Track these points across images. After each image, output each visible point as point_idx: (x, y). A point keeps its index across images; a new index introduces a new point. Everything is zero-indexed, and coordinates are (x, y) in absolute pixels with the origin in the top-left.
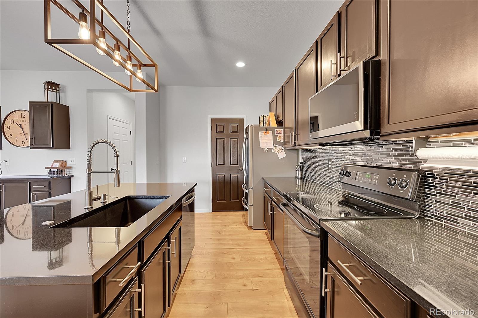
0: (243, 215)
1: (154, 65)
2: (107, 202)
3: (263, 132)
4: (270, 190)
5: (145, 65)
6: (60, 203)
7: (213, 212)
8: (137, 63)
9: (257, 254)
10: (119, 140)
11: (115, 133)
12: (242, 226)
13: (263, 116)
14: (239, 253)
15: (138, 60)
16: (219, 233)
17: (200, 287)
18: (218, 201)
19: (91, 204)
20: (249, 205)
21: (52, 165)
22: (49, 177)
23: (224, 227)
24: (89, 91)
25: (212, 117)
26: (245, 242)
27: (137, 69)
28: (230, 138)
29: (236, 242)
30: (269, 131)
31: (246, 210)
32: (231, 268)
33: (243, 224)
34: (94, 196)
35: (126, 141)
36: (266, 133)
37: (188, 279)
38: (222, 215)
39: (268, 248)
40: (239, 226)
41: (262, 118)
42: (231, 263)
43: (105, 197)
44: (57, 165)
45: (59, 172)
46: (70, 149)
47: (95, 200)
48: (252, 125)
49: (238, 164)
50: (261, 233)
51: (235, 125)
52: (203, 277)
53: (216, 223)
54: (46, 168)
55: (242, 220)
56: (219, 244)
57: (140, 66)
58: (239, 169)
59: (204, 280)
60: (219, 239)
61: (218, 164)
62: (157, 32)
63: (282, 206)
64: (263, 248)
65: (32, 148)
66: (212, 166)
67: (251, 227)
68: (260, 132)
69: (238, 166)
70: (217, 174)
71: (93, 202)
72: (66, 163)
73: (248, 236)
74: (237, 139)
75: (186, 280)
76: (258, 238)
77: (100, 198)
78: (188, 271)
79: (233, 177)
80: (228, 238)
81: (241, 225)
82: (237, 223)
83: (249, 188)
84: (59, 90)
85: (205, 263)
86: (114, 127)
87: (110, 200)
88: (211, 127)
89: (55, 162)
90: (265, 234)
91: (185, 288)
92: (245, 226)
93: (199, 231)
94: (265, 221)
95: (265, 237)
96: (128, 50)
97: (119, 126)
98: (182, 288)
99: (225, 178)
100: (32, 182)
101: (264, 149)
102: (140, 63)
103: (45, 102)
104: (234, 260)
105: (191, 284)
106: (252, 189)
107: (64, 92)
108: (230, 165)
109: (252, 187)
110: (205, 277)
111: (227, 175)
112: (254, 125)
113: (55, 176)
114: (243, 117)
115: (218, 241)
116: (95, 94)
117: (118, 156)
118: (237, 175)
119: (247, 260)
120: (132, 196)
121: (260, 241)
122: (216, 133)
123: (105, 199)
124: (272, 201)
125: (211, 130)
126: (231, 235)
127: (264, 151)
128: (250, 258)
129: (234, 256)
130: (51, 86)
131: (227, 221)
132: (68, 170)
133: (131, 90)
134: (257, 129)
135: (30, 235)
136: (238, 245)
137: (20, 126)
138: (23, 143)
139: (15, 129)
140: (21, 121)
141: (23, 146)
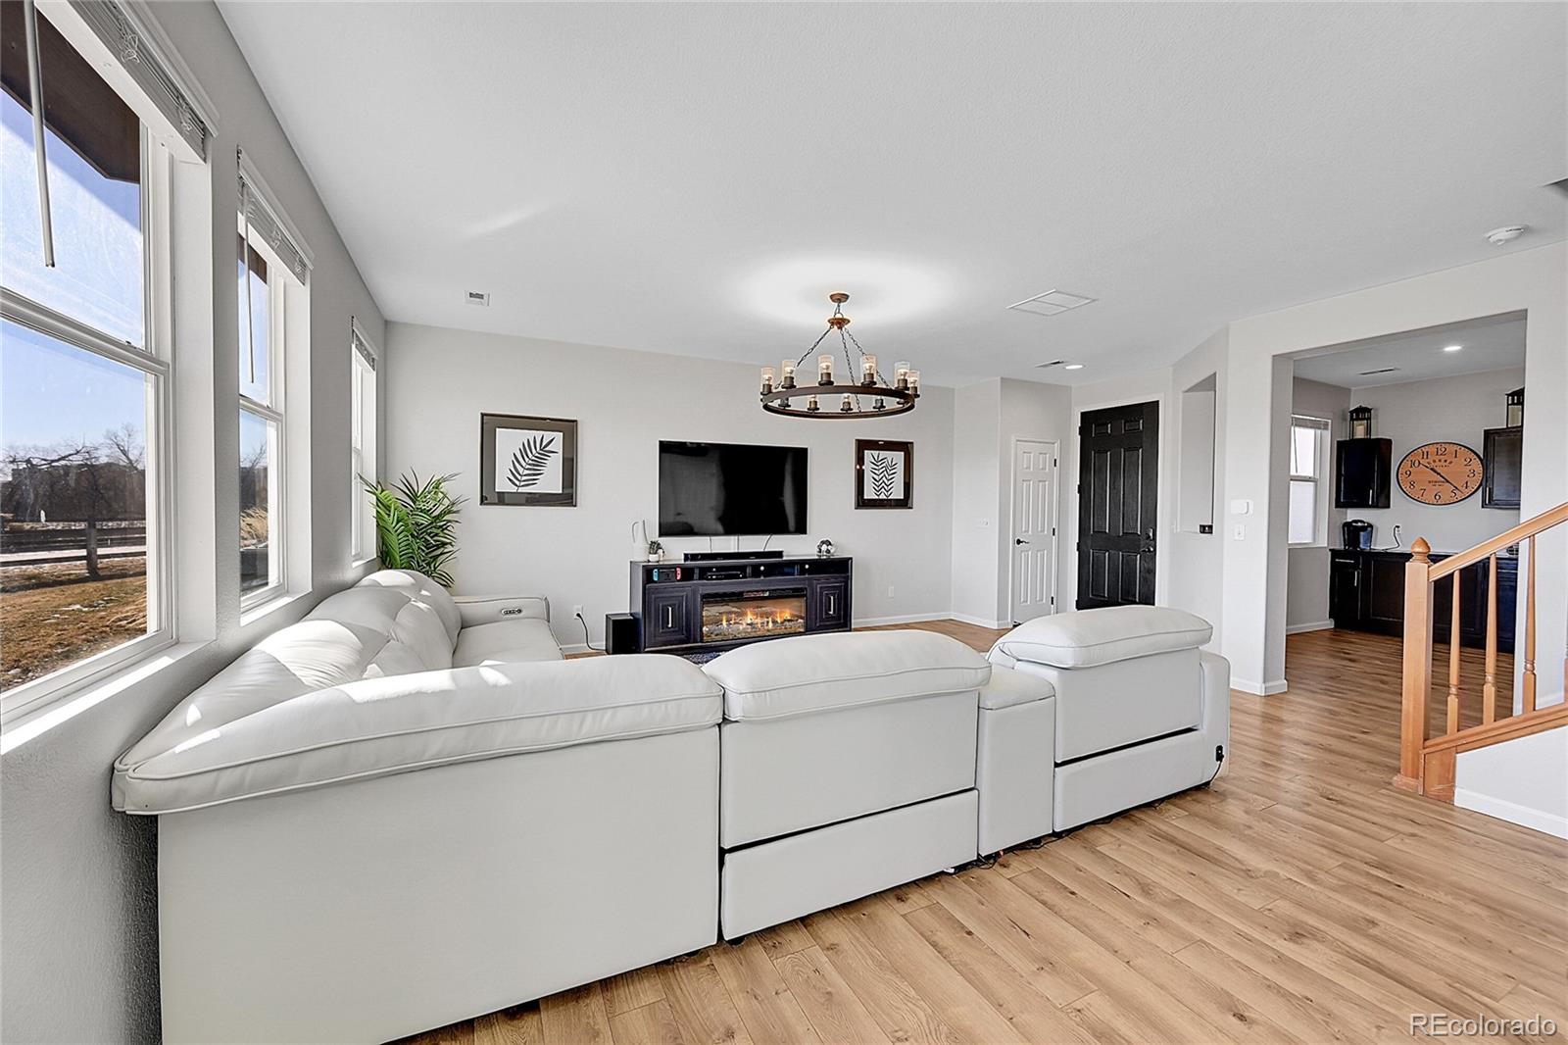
137: (1432, 469)
138: (1437, 497)
139: (1421, 475)
140: (1434, 461)
141: (1438, 501)
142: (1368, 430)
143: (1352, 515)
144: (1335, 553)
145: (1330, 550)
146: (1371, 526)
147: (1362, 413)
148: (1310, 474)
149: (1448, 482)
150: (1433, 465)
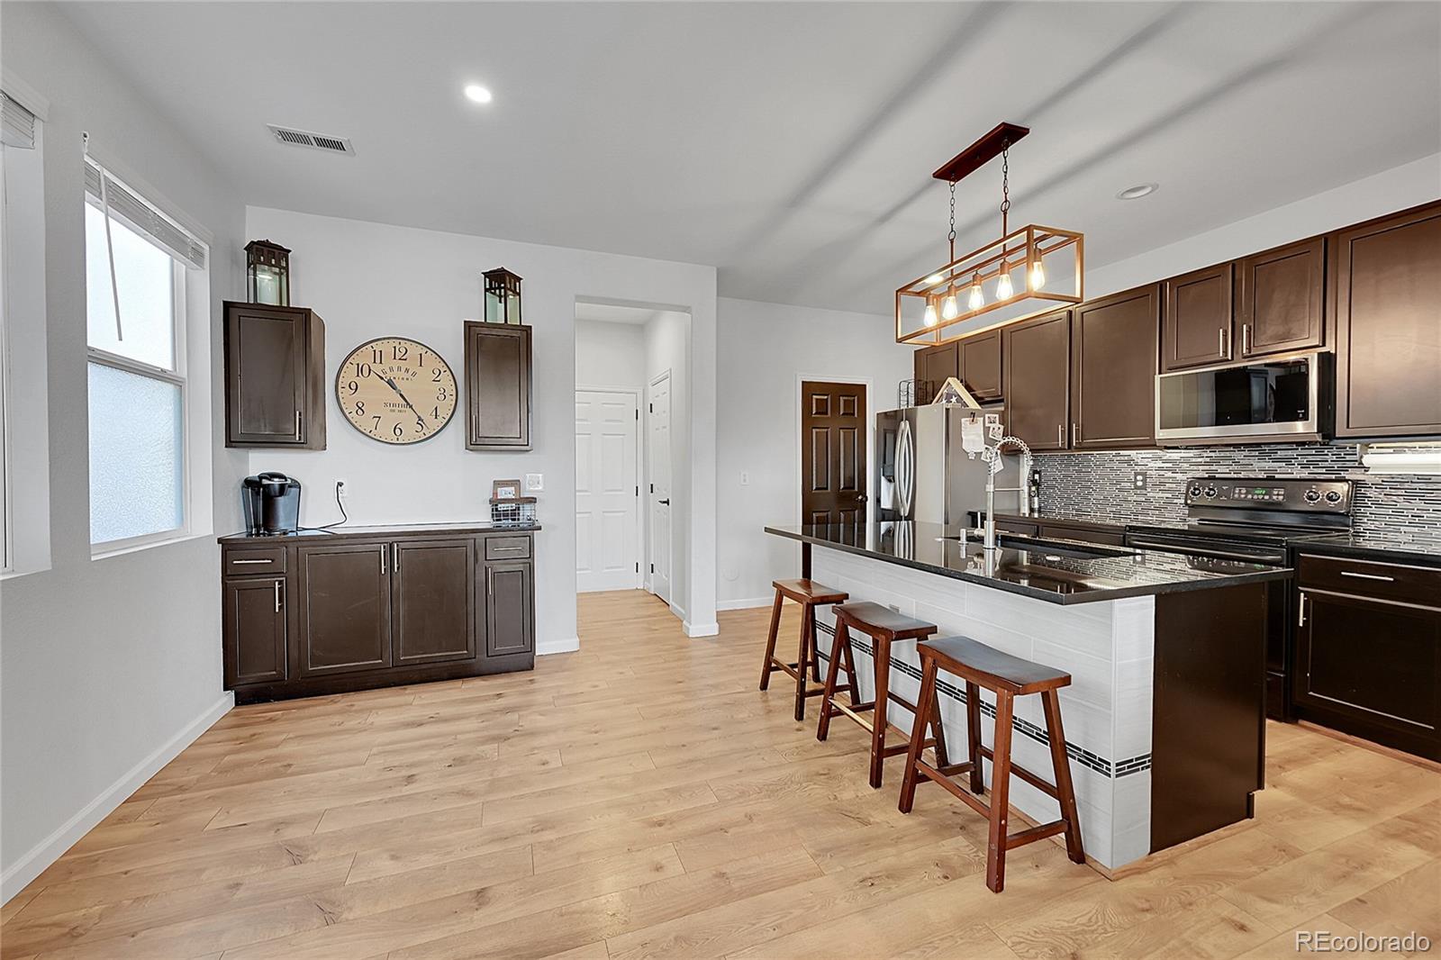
3: (968, 419)
21: (496, 495)
28: (840, 429)
30: (978, 418)
36: (973, 421)
44: (509, 493)
49: (854, 488)
61: (814, 488)
66: (803, 494)
68: (963, 420)
69: (854, 492)
74: (853, 430)
101: (969, 455)
108: (840, 489)
127: (970, 458)
137: (390, 383)
138: (398, 431)
139: (374, 391)
140: (391, 369)
141: (397, 440)
142: (285, 290)
143: (260, 463)
144: (227, 545)
145: (220, 541)
146: (296, 485)
147: (266, 254)
148: (163, 361)
149: (411, 407)
150: (390, 375)
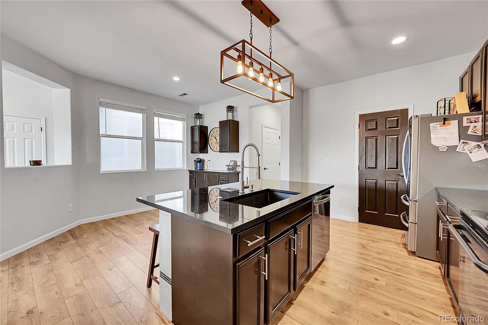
0: (403, 236)
1: (291, 75)
2: (253, 191)
3: (438, 123)
4: (445, 205)
5: (283, 77)
6: (233, 191)
7: (360, 223)
8: (277, 77)
9: (416, 287)
10: (270, 144)
11: (267, 138)
12: (398, 248)
13: (444, 100)
14: (386, 276)
15: (278, 75)
16: (364, 247)
17: (329, 291)
18: (366, 211)
19: (243, 190)
20: (411, 223)
21: (230, 164)
22: (227, 171)
23: (370, 242)
24: (251, 107)
25: (361, 112)
26: (399, 267)
27: (278, 83)
28: (386, 136)
29: (385, 264)
30: (451, 121)
31: (406, 229)
32: (371, 289)
33: (402, 246)
34: (245, 185)
35: (276, 145)
36: (444, 124)
37: (318, 278)
38: (371, 229)
39: (440, 287)
40: (394, 247)
41: (442, 104)
42: (372, 283)
43: (252, 186)
44: (232, 164)
45: (233, 169)
46: (239, 152)
47: (246, 188)
48: (417, 116)
49: (398, 169)
50: (431, 264)
51: (393, 119)
52: (335, 283)
53: (362, 235)
54: (227, 166)
55: (401, 241)
56: (360, 258)
57: (280, 79)
58: (400, 175)
59: (335, 286)
60: (361, 253)
61: (367, 168)
62: (295, 43)
63: (454, 228)
64: (429, 284)
65: (220, 152)
66: (359, 170)
67: (413, 253)
69: (397, 171)
70: (366, 179)
71: (245, 189)
72: (237, 163)
73: (406, 262)
74: (397, 136)
75: (316, 278)
76: (423, 269)
77: (249, 187)
78: (320, 271)
79: (390, 185)
80: (375, 255)
81: (398, 246)
82: (391, 241)
83: (411, 200)
84: (233, 111)
85: (339, 271)
86: (267, 134)
87: (256, 190)
88: (359, 124)
89: (231, 161)
90: (437, 268)
91: (314, 285)
92: (404, 249)
93: (339, 238)
94: (438, 249)
95: (438, 272)
96: (270, 69)
97: (270, 133)
98: (311, 284)
99: (378, 185)
100: (220, 174)
101: (440, 148)
102: (280, 77)
103: (227, 120)
104: (377, 281)
105: (321, 284)
106: (416, 201)
107: (236, 111)
108: (386, 169)
109: (415, 200)
110: (336, 284)
111: (381, 182)
112: (421, 115)
113: (231, 171)
114: (408, 106)
115: (360, 255)
116: (254, 109)
117: (259, 155)
118: (396, 182)
119: (397, 288)
120: (272, 189)
121: (425, 274)
122: (366, 131)
123: (252, 189)
124: (447, 221)
125: (359, 128)
126: (379, 253)
127: (440, 150)
128: (402, 288)
129: (378, 278)
130: (230, 108)
131: (377, 236)
132: (237, 167)
133: (273, 101)
134: (427, 120)
135: (219, 210)
136: (386, 266)
137: (215, 138)
138: (217, 149)
139: (213, 140)
140: (216, 135)
144: (190, 172)
145: (188, 170)
147: (198, 116)
